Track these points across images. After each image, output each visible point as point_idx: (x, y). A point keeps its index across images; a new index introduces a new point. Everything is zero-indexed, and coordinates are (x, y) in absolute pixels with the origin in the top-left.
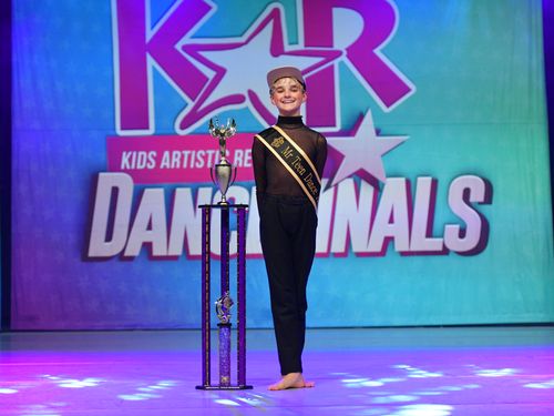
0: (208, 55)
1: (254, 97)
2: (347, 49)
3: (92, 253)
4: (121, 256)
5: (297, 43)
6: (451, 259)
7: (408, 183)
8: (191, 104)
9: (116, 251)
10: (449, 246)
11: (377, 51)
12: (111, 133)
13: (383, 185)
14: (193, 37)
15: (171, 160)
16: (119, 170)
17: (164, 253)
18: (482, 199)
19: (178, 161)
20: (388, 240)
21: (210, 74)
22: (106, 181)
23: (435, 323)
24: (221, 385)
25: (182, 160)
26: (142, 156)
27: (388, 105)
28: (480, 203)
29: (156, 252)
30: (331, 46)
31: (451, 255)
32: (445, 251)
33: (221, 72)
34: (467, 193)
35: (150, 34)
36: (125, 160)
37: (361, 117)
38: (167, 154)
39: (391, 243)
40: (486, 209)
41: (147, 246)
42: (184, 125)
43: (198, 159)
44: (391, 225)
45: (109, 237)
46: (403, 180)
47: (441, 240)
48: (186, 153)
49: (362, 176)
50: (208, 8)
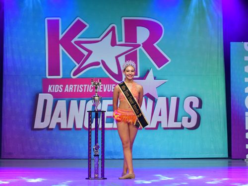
0: (85, 45)
1: (104, 63)
2: (143, 44)
3: (35, 127)
4: (48, 128)
5: (122, 41)
6: (185, 131)
7: (167, 99)
8: (78, 66)
9: (46, 126)
10: (184, 125)
11: (155, 45)
12: (44, 77)
13: (157, 100)
14: (79, 38)
15: (69, 89)
16: (47, 92)
17: (65, 127)
18: (198, 107)
19: (72, 89)
20: (159, 123)
21: (86, 53)
22: (42, 97)
23: (177, 158)
24: (95, 178)
25: (73, 89)
26: (57, 87)
27: (159, 67)
28: (197, 108)
29: (62, 127)
30: (136, 42)
32: (182, 128)
33: (90, 52)
34: (191, 104)
35: (61, 36)
36: (50, 88)
37: (148, 72)
38: (67, 86)
39: (160, 124)
40: (199, 111)
41: (59, 124)
42: (75, 74)
43: (80, 88)
44: (160, 117)
45: (43, 120)
46: (165, 98)
47: (181, 123)
48: (75, 86)
50: (86, 26)
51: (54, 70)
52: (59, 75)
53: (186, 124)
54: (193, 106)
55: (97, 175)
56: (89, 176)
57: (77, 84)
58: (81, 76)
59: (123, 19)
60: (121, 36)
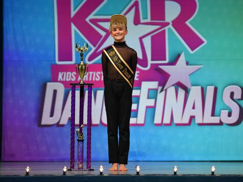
2: (173, 22)
3: (43, 123)
5: (147, 18)
6: (224, 127)
7: (202, 89)
8: (94, 49)
9: (55, 122)
10: (223, 121)
11: (187, 23)
12: (53, 63)
13: (190, 90)
14: (95, 15)
16: (57, 81)
18: (240, 97)
19: (87, 77)
20: (192, 118)
21: (103, 34)
22: (51, 87)
23: (215, 160)
24: (79, 169)
25: (89, 76)
26: (69, 75)
27: (193, 50)
28: (239, 100)
30: (164, 20)
32: (221, 123)
33: (108, 33)
34: (232, 94)
35: (73, 13)
36: (60, 76)
37: (179, 56)
39: (193, 119)
40: (242, 103)
42: (90, 59)
43: (96, 76)
44: (194, 110)
45: (52, 115)
47: (219, 118)
48: (91, 73)
49: (179, 85)
51: (65, 54)
52: (71, 60)
53: (226, 119)
54: (235, 97)
55: (81, 166)
57: (93, 71)
58: (97, 61)
60: (146, 13)
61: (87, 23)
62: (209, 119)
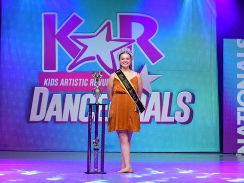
0: (81, 40)
1: (99, 58)
2: (137, 39)
3: (31, 120)
4: (43, 121)
5: (117, 36)
7: (161, 94)
8: (73, 60)
9: (41, 119)
10: (177, 120)
11: (149, 40)
12: (40, 71)
13: (151, 95)
14: (74, 33)
15: (64, 82)
16: (43, 86)
17: (61, 120)
18: (190, 101)
19: (67, 82)
20: (152, 117)
21: (81, 48)
22: (38, 90)
23: (170, 151)
24: (94, 172)
25: (69, 82)
26: (53, 81)
27: (153, 62)
28: (190, 103)
29: (57, 120)
30: (131, 38)
31: (178, 124)
32: (175, 122)
33: (85, 47)
34: (184, 99)
35: (57, 31)
36: (45, 82)
37: (142, 67)
38: (63, 80)
39: (153, 118)
40: (192, 106)
41: (54, 117)
43: (75, 82)
44: (153, 111)
45: (38, 113)
46: (159, 92)
47: (174, 117)
48: (71, 80)
50: (81, 21)
52: (55, 69)
54: (186, 101)
55: (96, 170)
56: (88, 171)
59: (118, 15)
60: (116, 32)
61: (68, 38)
62: (165, 118)
